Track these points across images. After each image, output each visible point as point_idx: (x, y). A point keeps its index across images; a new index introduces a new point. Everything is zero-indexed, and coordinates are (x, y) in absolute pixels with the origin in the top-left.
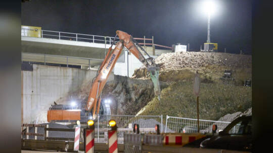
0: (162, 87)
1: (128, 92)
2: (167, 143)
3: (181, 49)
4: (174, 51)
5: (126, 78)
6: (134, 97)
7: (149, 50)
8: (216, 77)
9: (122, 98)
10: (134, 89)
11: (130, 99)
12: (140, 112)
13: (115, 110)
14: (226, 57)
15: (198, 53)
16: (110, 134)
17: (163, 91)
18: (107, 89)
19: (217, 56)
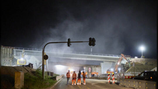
0: (131, 66)
1: (124, 67)
2: (126, 78)
3: (136, 58)
4: (134, 58)
5: (124, 64)
6: (125, 68)
7: (129, 58)
8: (144, 64)
9: (123, 68)
10: (125, 66)
11: (125, 69)
12: (127, 71)
13: (121, 71)
14: (146, 59)
15: (140, 59)
16: (113, 76)
17: (132, 67)
18: (119, 66)
19: (144, 59)
